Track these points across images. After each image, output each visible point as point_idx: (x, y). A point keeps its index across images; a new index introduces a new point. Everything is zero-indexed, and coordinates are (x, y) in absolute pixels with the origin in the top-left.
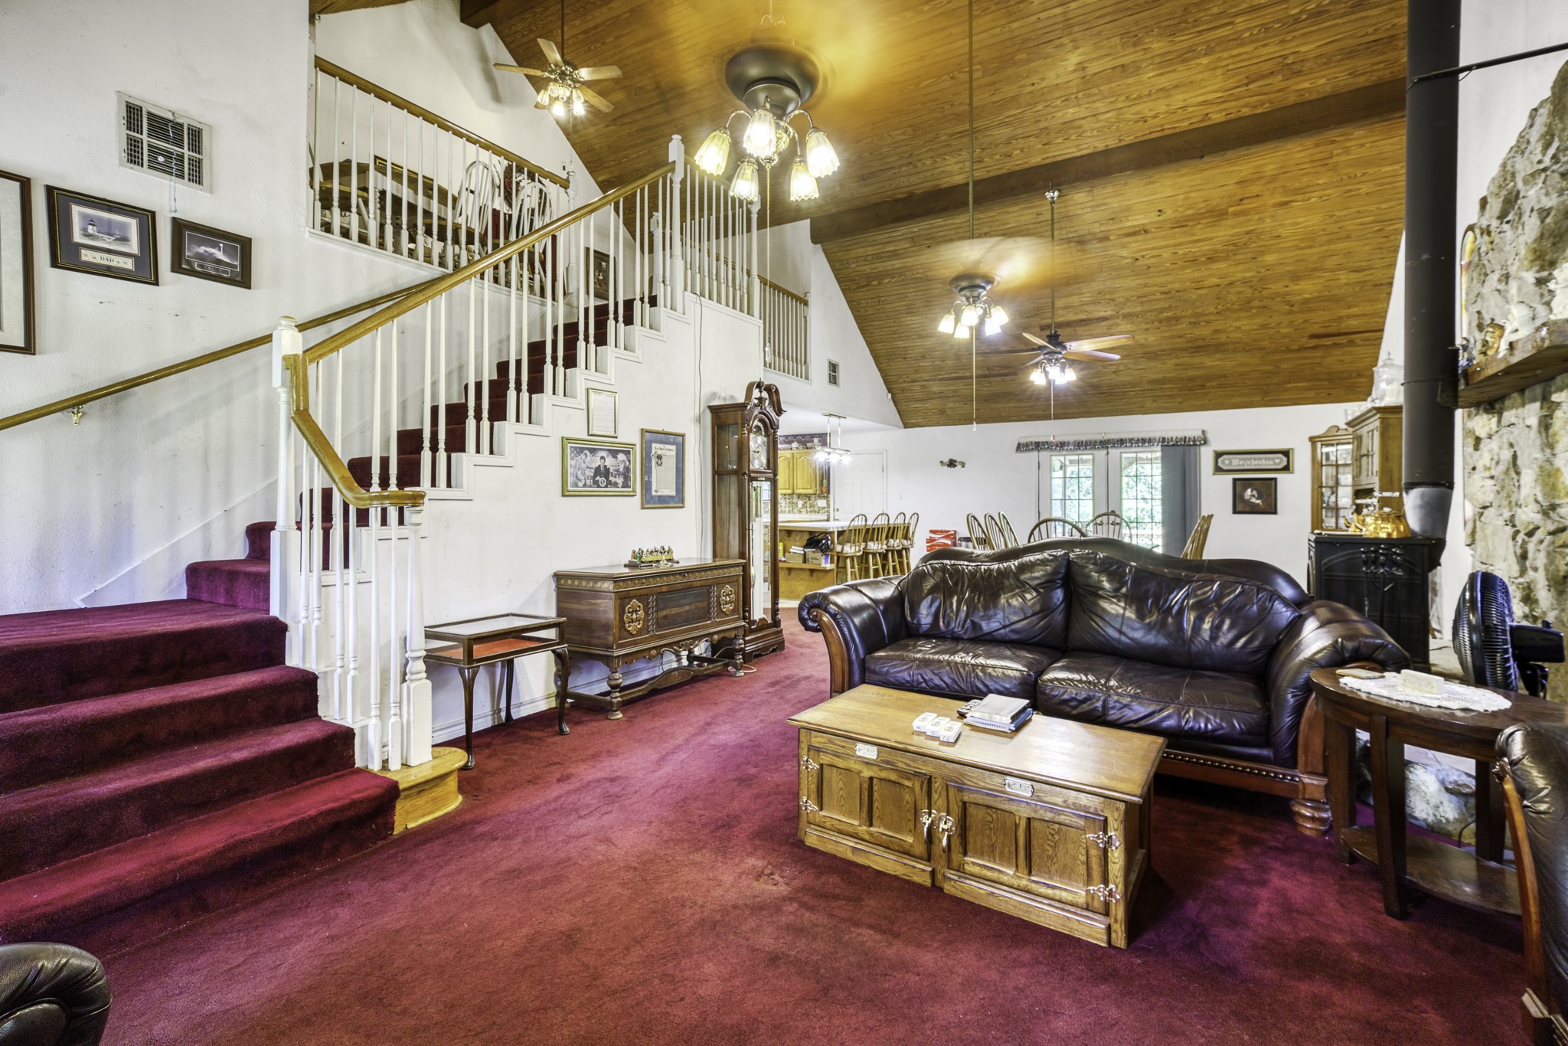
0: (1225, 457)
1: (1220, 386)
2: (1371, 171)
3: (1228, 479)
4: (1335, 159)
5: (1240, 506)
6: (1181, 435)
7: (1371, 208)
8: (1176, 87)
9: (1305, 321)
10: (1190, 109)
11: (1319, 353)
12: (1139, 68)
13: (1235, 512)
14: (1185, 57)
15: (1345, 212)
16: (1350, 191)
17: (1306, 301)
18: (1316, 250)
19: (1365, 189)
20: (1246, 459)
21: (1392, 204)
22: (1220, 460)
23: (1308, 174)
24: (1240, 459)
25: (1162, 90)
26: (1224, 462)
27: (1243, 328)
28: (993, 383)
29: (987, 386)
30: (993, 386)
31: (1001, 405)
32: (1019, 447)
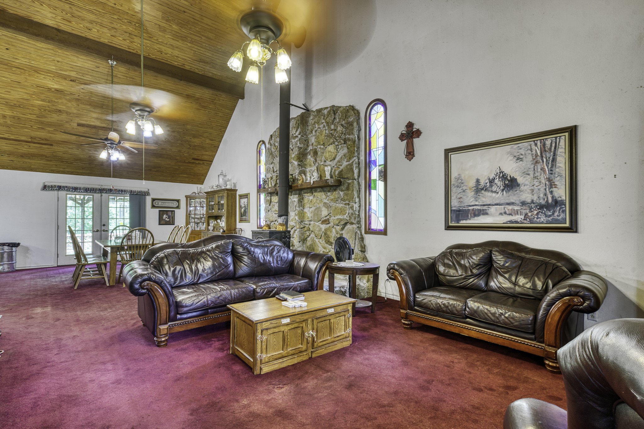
0: (156, 201)
1: (157, 171)
2: (223, 109)
3: (157, 211)
4: (215, 101)
5: (161, 222)
6: (139, 190)
7: (220, 121)
8: (177, 47)
9: (193, 153)
10: (179, 59)
11: (194, 165)
12: (165, 31)
13: (160, 224)
14: (183, 38)
15: (214, 120)
16: (217, 113)
17: (195, 146)
18: (203, 129)
19: (220, 114)
20: (164, 203)
21: (225, 122)
22: (154, 202)
23: (207, 102)
24: (162, 202)
25: (172, 45)
26: (156, 203)
27: (172, 150)
28: (31, 147)
29: (26, 148)
30: (31, 149)
31: (33, 161)
32: (45, 188)
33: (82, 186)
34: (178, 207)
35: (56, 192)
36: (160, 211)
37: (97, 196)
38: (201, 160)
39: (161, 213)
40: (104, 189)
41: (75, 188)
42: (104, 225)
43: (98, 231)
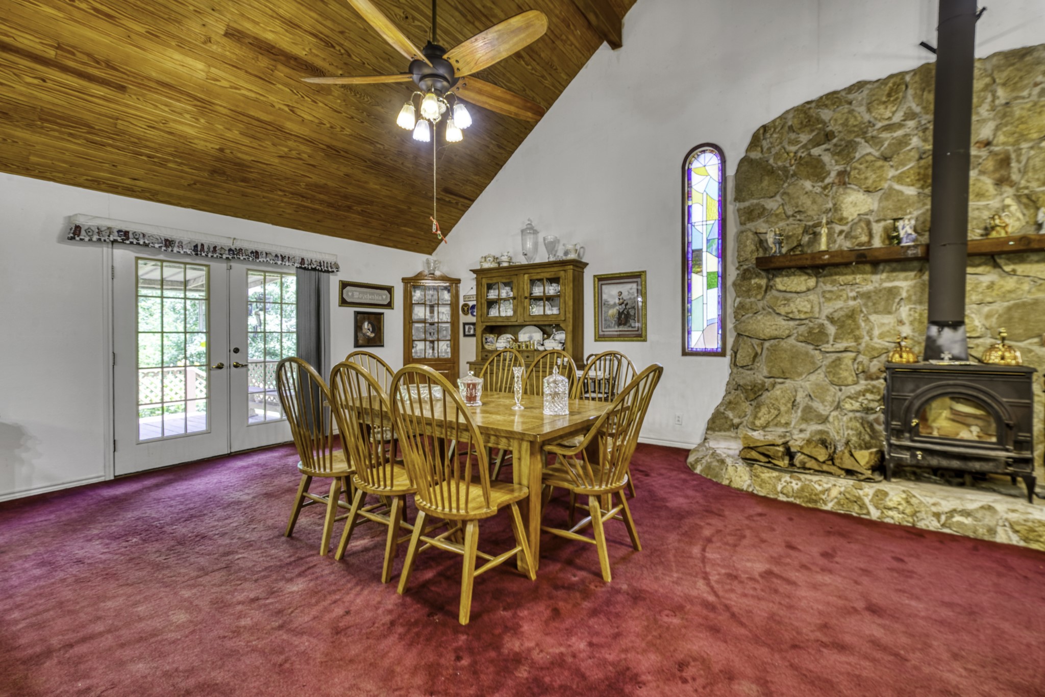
0: (348, 288)
1: (361, 213)
2: (559, 69)
3: (351, 311)
4: (558, 42)
5: (360, 340)
9: (451, 174)
13: (356, 345)
16: (543, 77)
17: (463, 156)
20: (363, 293)
22: (344, 291)
24: (360, 293)
26: (348, 294)
27: (418, 160)
28: (49, 84)
29: (29, 84)
30: (49, 90)
31: (43, 139)
32: (75, 233)
33: (185, 237)
34: (389, 305)
35: (106, 250)
36: (357, 313)
37: (219, 267)
38: (456, 195)
39: (359, 319)
40: (241, 250)
41: (166, 240)
42: (236, 351)
43: (220, 367)
